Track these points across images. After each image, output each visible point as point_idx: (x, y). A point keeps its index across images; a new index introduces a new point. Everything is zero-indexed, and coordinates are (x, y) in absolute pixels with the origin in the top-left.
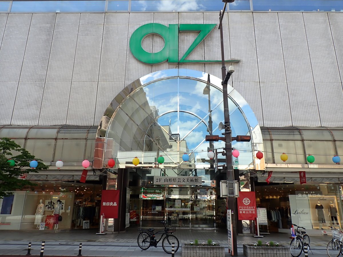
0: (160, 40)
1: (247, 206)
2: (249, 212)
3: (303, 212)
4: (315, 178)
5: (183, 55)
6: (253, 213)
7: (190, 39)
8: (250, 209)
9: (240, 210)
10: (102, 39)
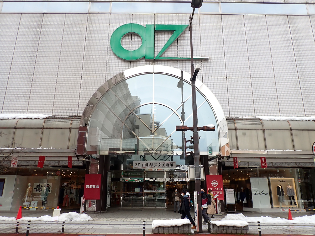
0: (138, 39)
2: (217, 193)
3: (263, 192)
4: (275, 163)
5: (158, 53)
6: (220, 194)
7: (165, 39)
8: (218, 190)
10: (85, 37)
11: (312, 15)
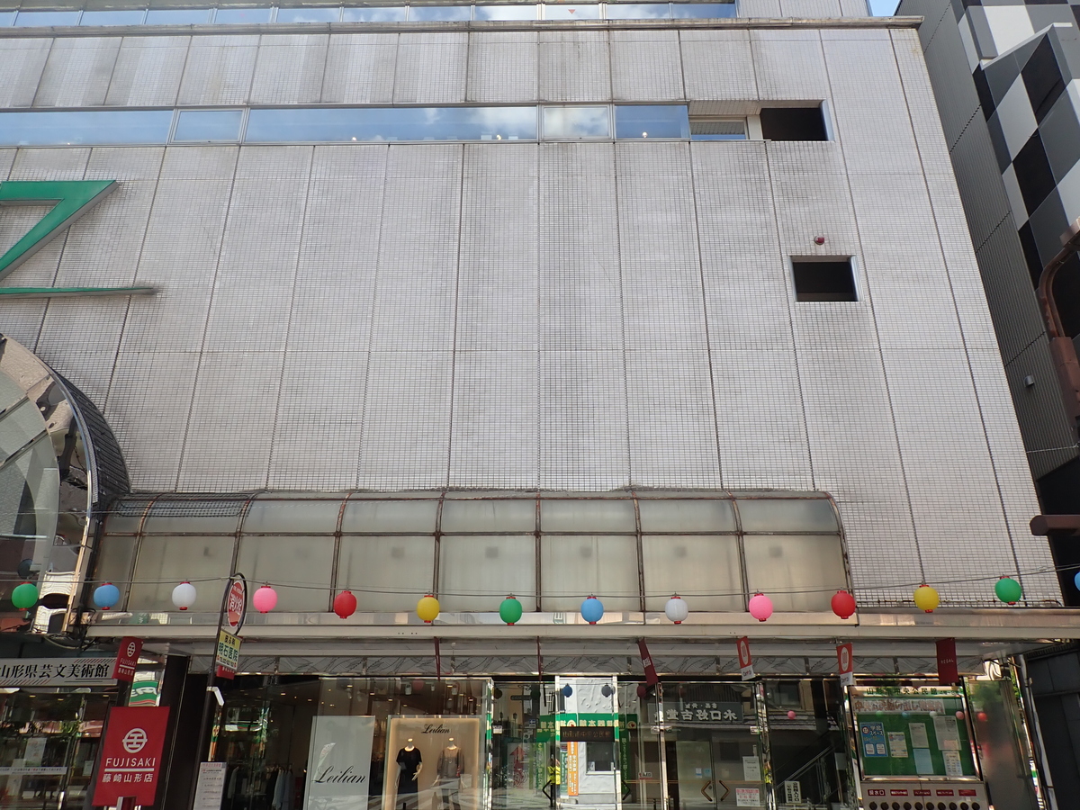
1: (132, 756)
2: (133, 779)
3: (349, 775)
4: (377, 659)
6: (146, 780)
7: (27, 225)
8: (140, 767)
9: (106, 770)
11: (548, 142)
